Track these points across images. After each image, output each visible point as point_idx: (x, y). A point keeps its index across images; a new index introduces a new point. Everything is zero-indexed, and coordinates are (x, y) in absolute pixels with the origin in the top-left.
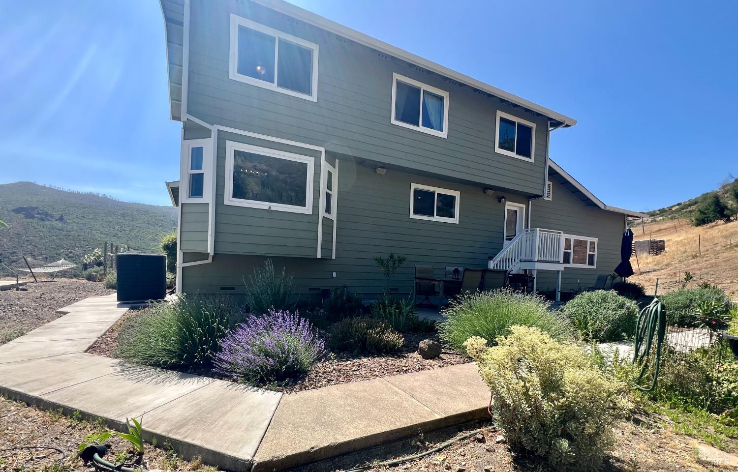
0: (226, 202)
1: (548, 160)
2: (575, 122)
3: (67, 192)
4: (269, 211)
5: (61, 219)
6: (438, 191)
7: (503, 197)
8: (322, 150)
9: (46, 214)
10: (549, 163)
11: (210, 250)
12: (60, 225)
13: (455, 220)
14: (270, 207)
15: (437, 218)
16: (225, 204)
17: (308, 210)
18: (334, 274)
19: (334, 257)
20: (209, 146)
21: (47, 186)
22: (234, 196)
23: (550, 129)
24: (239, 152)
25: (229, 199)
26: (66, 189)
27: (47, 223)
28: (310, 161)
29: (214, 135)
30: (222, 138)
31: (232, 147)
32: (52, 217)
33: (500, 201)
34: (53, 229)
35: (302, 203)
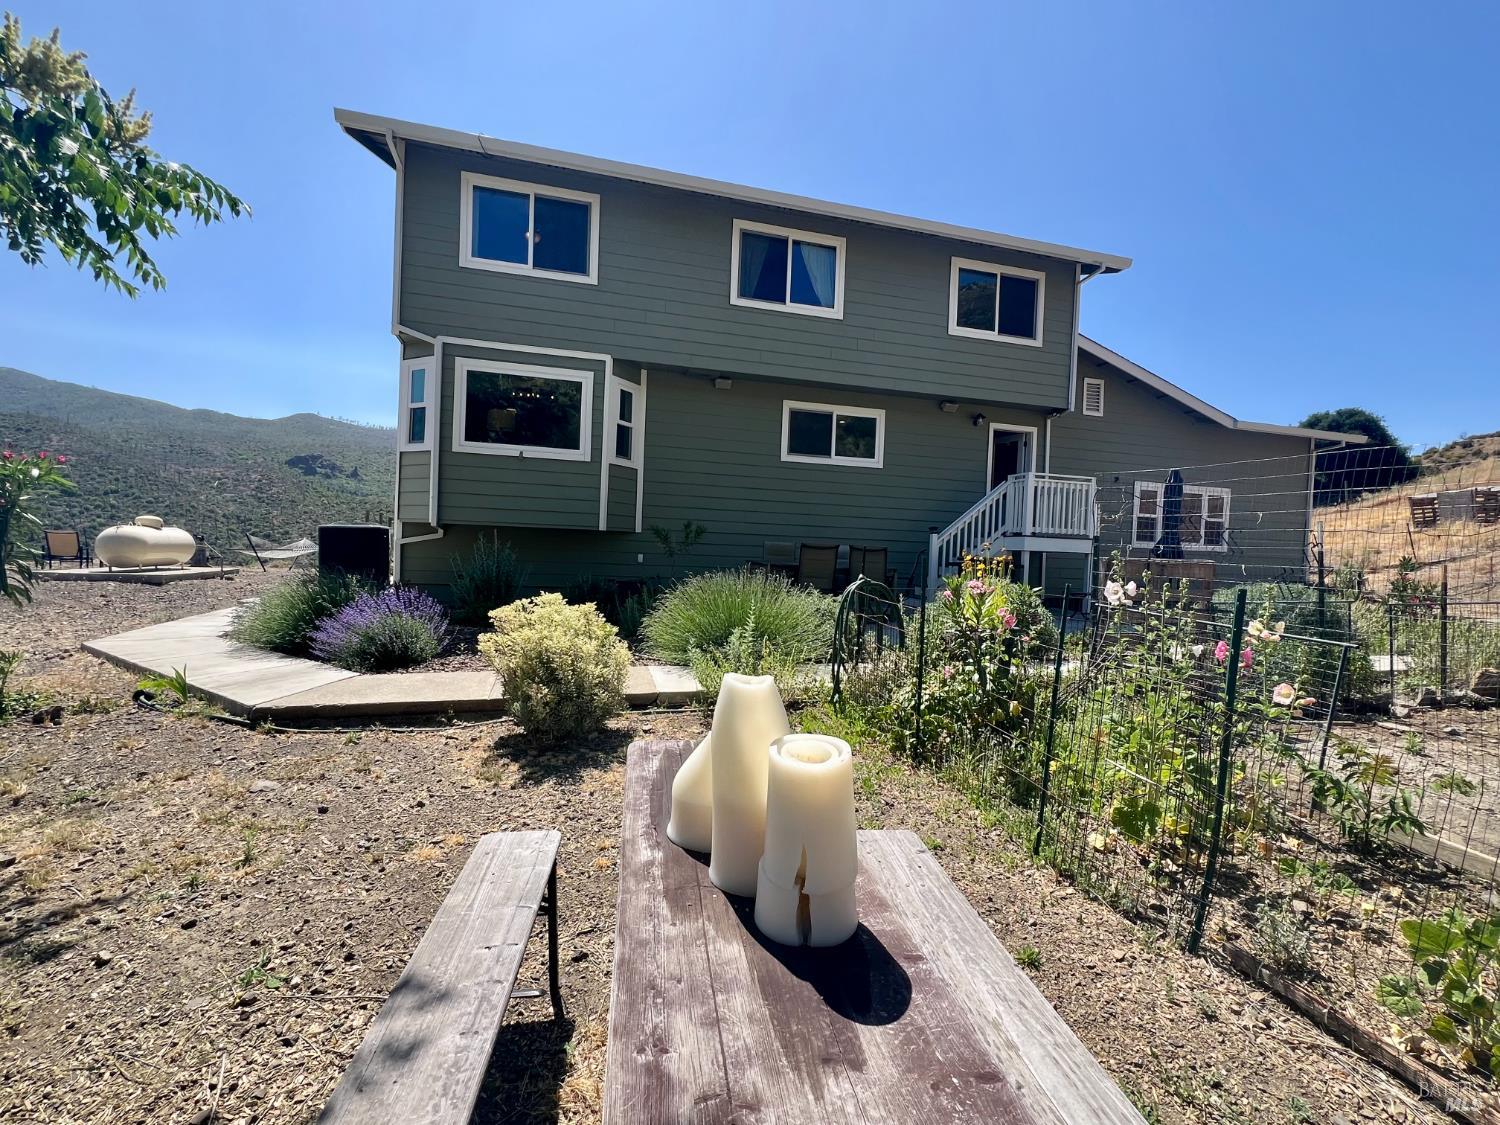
0: (456, 448)
1: (1077, 336)
2: (1128, 262)
3: (363, 428)
4: (521, 458)
5: (354, 475)
6: (838, 410)
7: (980, 416)
8: (608, 359)
9: (333, 467)
10: (1078, 342)
11: (432, 520)
12: (352, 484)
13: (877, 462)
14: (521, 453)
15: (835, 460)
16: (454, 450)
17: (583, 454)
18: (640, 557)
19: (638, 529)
20: (431, 365)
21: (336, 418)
22: (468, 438)
23: (1082, 277)
24: (472, 372)
25: (460, 444)
26: (363, 422)
27: (334, 481)
28: (586, 378)
29: (438, 350)
30: (449, 354)
31: (463, 366)
32: (341, 472)
33: (975, 423)
34: (343, 492)
35: (574, 444)
